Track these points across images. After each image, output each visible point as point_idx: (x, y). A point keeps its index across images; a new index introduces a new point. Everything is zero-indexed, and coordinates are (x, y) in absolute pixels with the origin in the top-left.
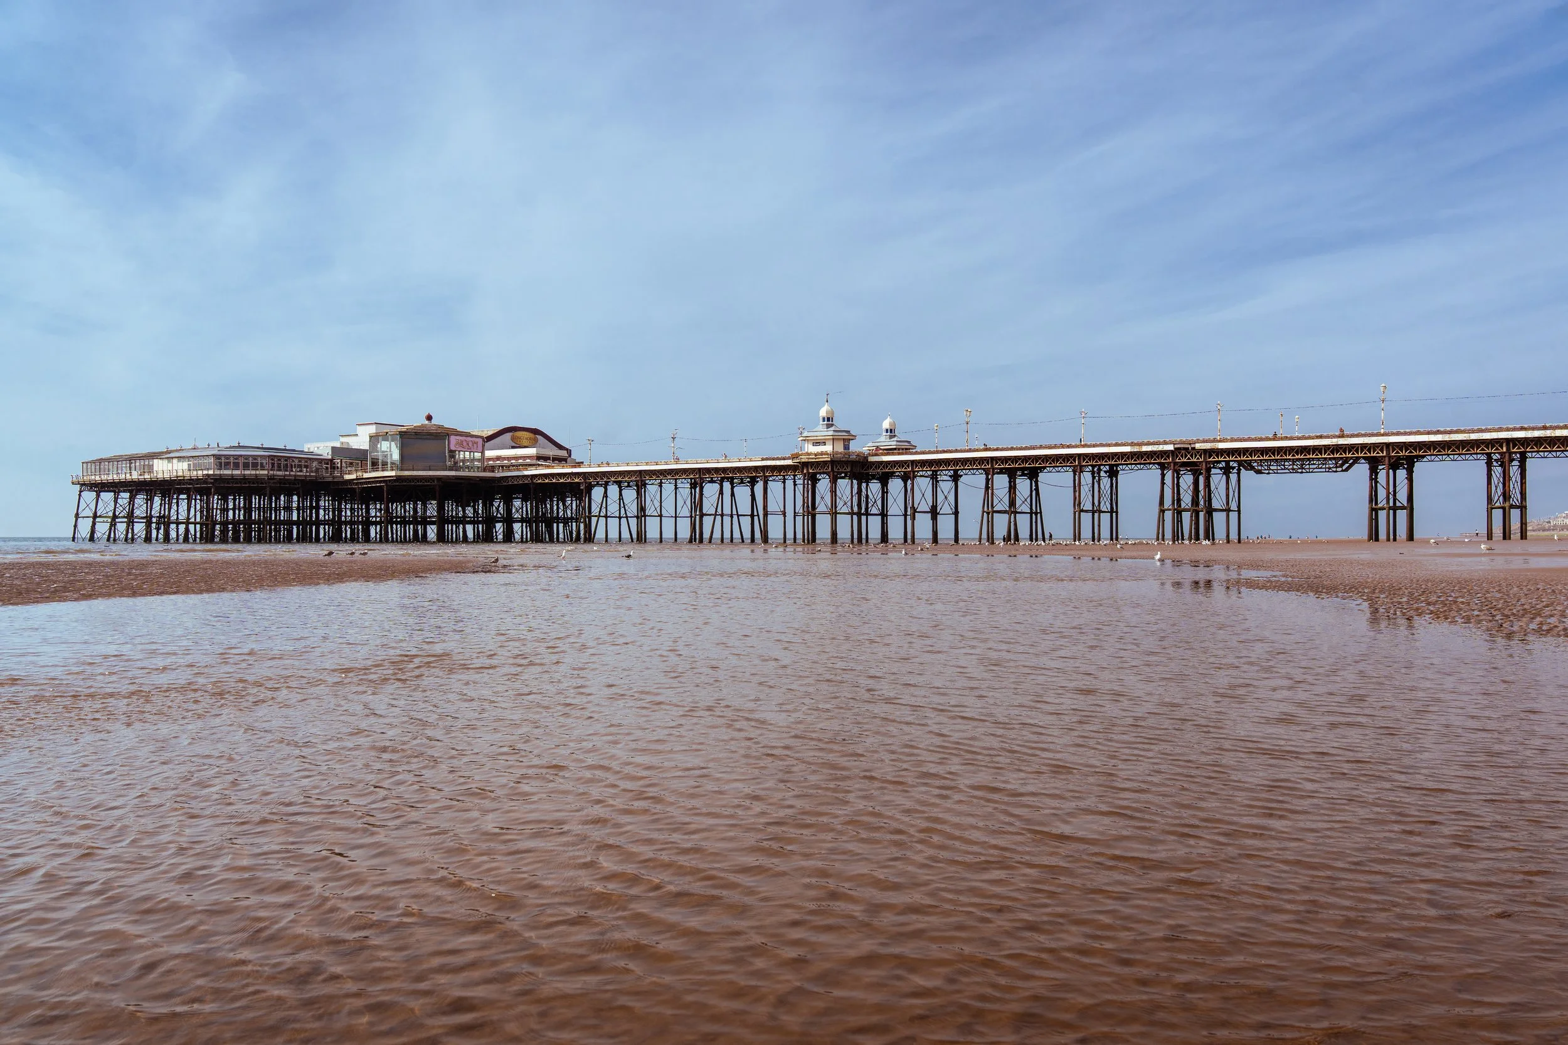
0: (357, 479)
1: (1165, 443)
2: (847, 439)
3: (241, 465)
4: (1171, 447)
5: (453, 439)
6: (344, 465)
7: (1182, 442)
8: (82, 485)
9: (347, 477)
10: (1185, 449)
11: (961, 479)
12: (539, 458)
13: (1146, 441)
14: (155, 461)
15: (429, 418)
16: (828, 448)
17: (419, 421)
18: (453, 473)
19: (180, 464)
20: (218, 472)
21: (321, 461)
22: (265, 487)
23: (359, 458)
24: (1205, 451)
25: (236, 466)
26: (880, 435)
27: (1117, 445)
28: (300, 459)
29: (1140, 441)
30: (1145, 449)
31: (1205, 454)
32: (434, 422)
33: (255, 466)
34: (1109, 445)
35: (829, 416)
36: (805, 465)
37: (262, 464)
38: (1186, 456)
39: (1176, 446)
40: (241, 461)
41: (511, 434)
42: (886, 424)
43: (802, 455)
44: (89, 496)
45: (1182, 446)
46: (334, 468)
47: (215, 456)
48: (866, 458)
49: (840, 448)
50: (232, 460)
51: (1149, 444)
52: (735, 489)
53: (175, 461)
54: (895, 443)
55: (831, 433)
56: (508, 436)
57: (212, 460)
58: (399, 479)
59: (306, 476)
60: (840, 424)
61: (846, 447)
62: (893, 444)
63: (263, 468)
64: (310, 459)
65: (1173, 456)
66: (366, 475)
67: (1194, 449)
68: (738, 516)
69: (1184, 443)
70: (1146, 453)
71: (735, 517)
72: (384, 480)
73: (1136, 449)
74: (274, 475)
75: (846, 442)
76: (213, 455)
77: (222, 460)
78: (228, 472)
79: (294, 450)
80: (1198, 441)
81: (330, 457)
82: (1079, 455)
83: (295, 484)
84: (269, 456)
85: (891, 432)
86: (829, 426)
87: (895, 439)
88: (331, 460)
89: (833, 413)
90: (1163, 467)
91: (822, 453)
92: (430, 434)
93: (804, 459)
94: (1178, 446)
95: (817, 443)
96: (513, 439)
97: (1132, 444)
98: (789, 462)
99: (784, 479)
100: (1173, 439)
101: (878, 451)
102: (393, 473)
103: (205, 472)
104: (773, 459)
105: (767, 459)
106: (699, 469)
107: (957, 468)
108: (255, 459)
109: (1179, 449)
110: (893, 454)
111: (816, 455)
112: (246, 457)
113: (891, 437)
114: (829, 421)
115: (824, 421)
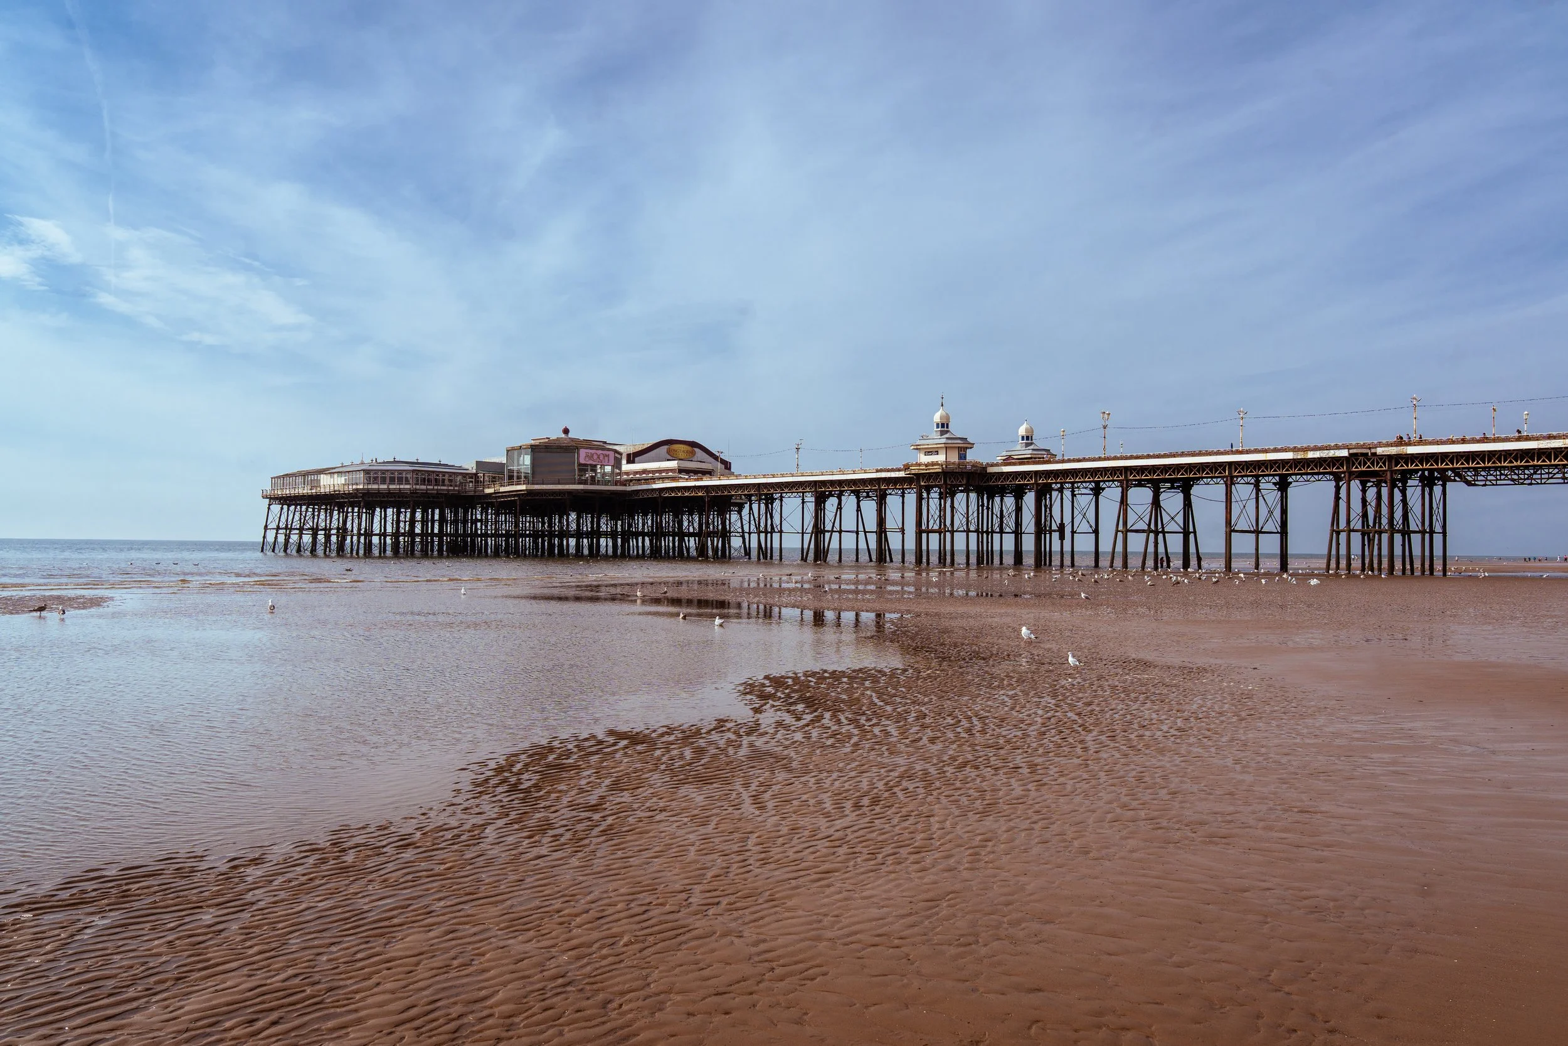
0: (495, 493)
1: (1337, 447)
2: (963, 447)
3: (388, 481)
4: (1344, 453)
5: (583, 452)
6: (486, 478)
7: (1358, 446)
8: (271, 498)
9: (488, 491)
10: (1363, 454)
11: (1104, 493)
12: (681, 471)
13: (1312, 445)
14: (322, 476)
15: (566, 431)
16: (941, 458)
17: (556, 434)
18: (581, 487)
19: (339, 478)
20: (366, 487)
21: (464, 475)
22: (409, 501)
23: (497, 472)
24: (1390, 457)
25: (383, 481)
26: (1015, 442)
27: (1276, 450)
28: (444, 473)
29: (1305, 445)
30: (1311, 455)
31: (1390, 462)
32: (571, 435)
33: (400, 481)
34: (1266, 451)
35: (944, 421)
36: (918, 476)
37: (406, 478)
38: (1365, 464)
39: (1351, 451)
40: (388, 475)
41: (666, 447)
42: (1022, 431)
43: (912, 465)
44: (276, 508)
45: (1359, 451)
46: (477, 482)
47: (367, 472)
48: (985, 469)
49: (954, 458)
50: (379, 475)
51: (1316, 449)
52: (862, 503)
53: (336, 475)
54: (1030, 452)
55: (944, 441)
56: (664, 448)
57: (362, 475)
58: (530, 492)
59: (448, 490)
60: (956, 430)
61: (962, 457)
62: (1028, 453)
63: (407, 483)
64: (454, 473)
65: (1348, 463)
66: (502, 489)
67: (1374, 454)
68: (865, 532)
69: (1362, 446)
70: (1313, 460)
71: (862, 535)
72: (517, 494)
73: (1300, 456)
74: (416, 489)
75: (962, 451)
76: (364, 470)
77: (371, 474)
78: (375, 486)
79: (447, 465)
80: (1380, 445)
81: (474, 471)
82: (1230, 464)
83: (438, 498)
84: (413, 471)
85: (1028, 439)
86: (942, 433)
87: (1032, 447)
88: (476, 474)
89: (948, 417)
90: (1337, 478)
91: (933, 464)
92: (560, 447)
93: (915, 470)
94: (1355, 451)
95: (929, 452)
96: (668, 452)
97: (1295, 450)
98: (902, 474)
99: (903, 493)
100: (1347, 443)
101: (1008, 461)
102: (523, 487)
103: (354, 487)
104: (888, 471)
105: (881, 471)
106: (815, 482)
107: (1097, 479)
108: (400, 474)
109: (1356, 455)
110: (1028, 463)
111: (926, 465)
112: (393, 472)
113: (1027, 445)
114: (944, 426)
115: (938, 427)
